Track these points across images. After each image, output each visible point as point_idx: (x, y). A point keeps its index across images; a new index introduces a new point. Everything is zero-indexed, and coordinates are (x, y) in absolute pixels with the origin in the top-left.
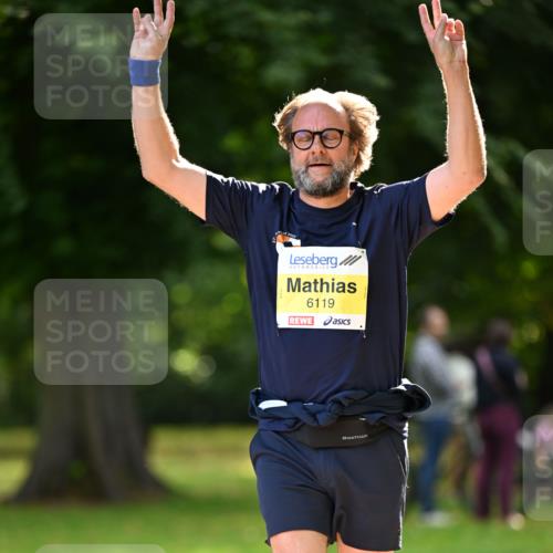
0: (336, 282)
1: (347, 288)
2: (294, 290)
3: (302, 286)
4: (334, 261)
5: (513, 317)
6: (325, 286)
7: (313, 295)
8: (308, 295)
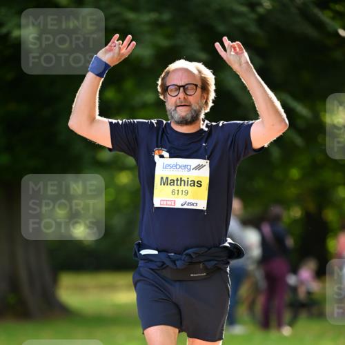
0: (190, 180)
1: (196, 184)
2: (164, 184)
3: (169, 182)
4: (189, 167)
5: (285, 203)
6: (183, 182)
7: (175, 187)
8: (172, 187)
